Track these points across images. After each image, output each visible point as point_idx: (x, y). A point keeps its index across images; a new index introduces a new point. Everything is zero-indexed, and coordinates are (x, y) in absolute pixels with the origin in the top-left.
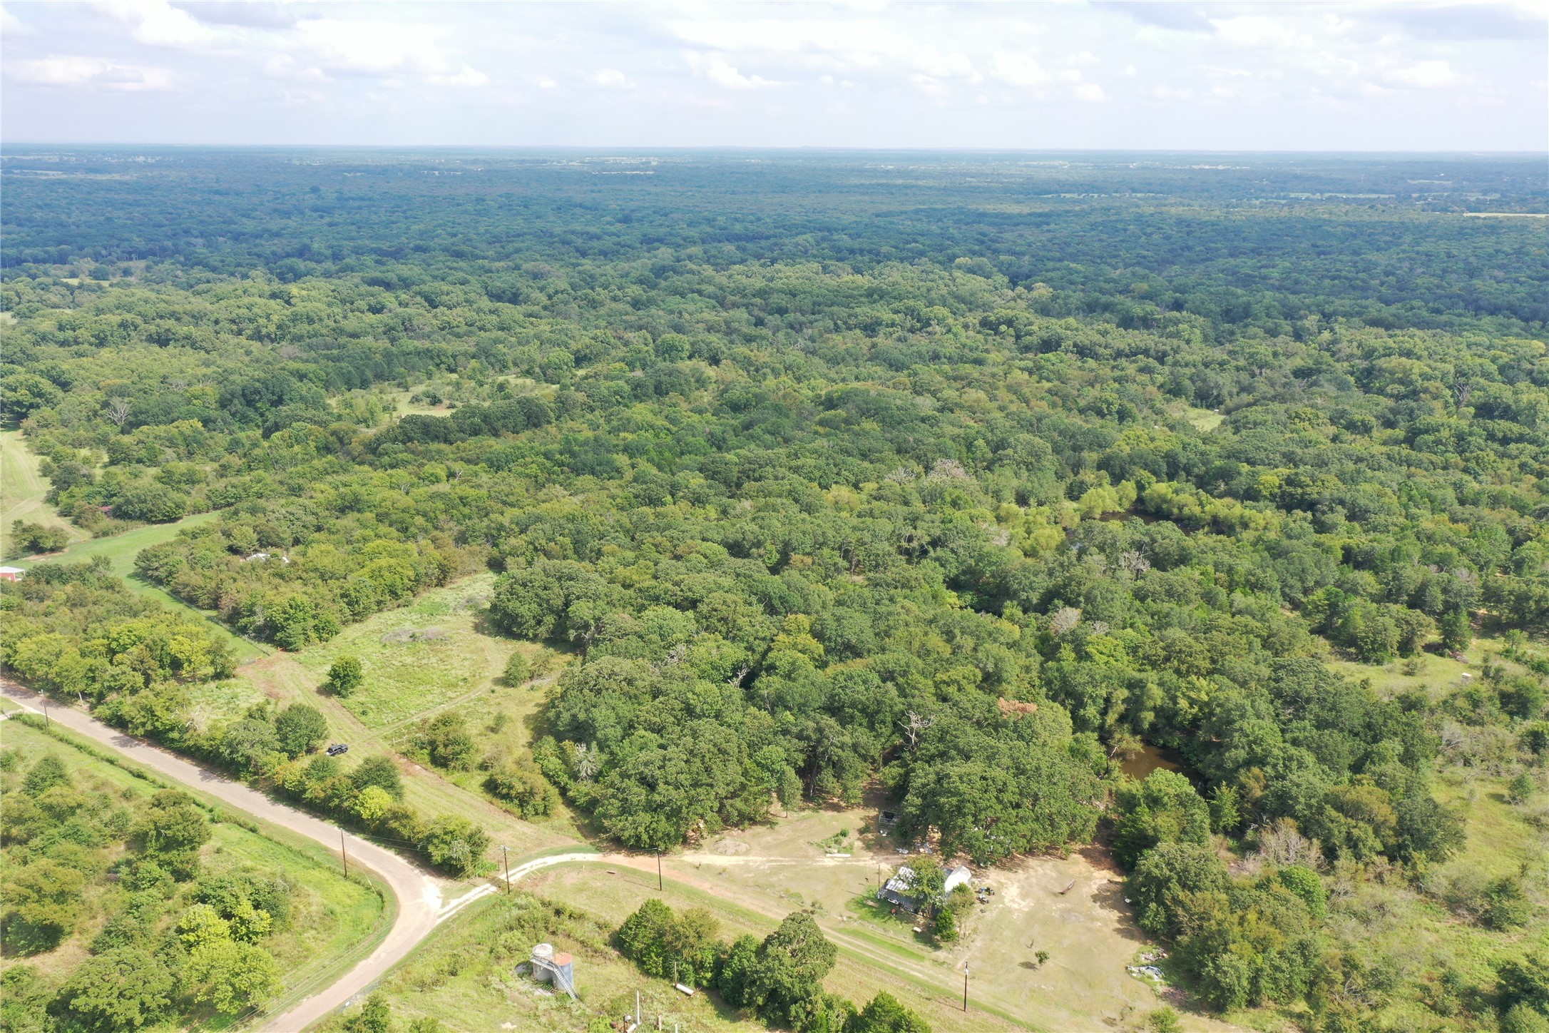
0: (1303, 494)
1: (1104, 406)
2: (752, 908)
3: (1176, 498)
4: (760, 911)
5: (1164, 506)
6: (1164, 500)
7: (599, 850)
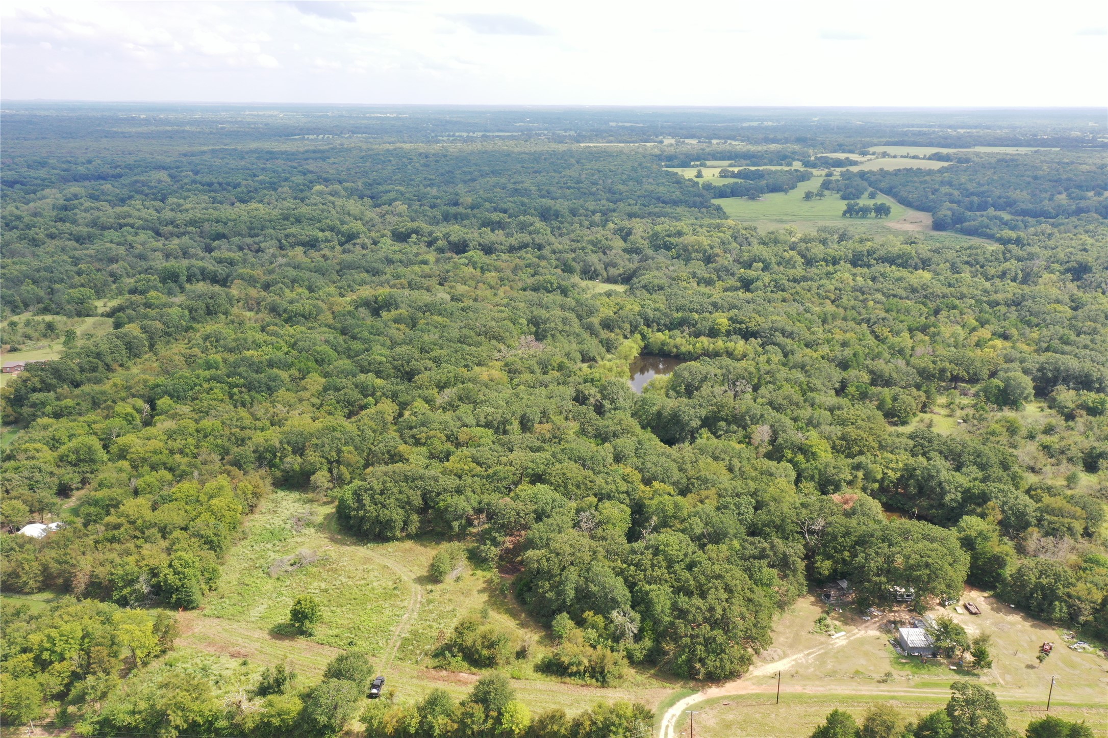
0: (747, 328)
1: (549, 285)
2: (847, 692)
3: (672, 342)
4: (854, 692)
5: (665, 348)
6: (663, 344)
7: (694, 690)
